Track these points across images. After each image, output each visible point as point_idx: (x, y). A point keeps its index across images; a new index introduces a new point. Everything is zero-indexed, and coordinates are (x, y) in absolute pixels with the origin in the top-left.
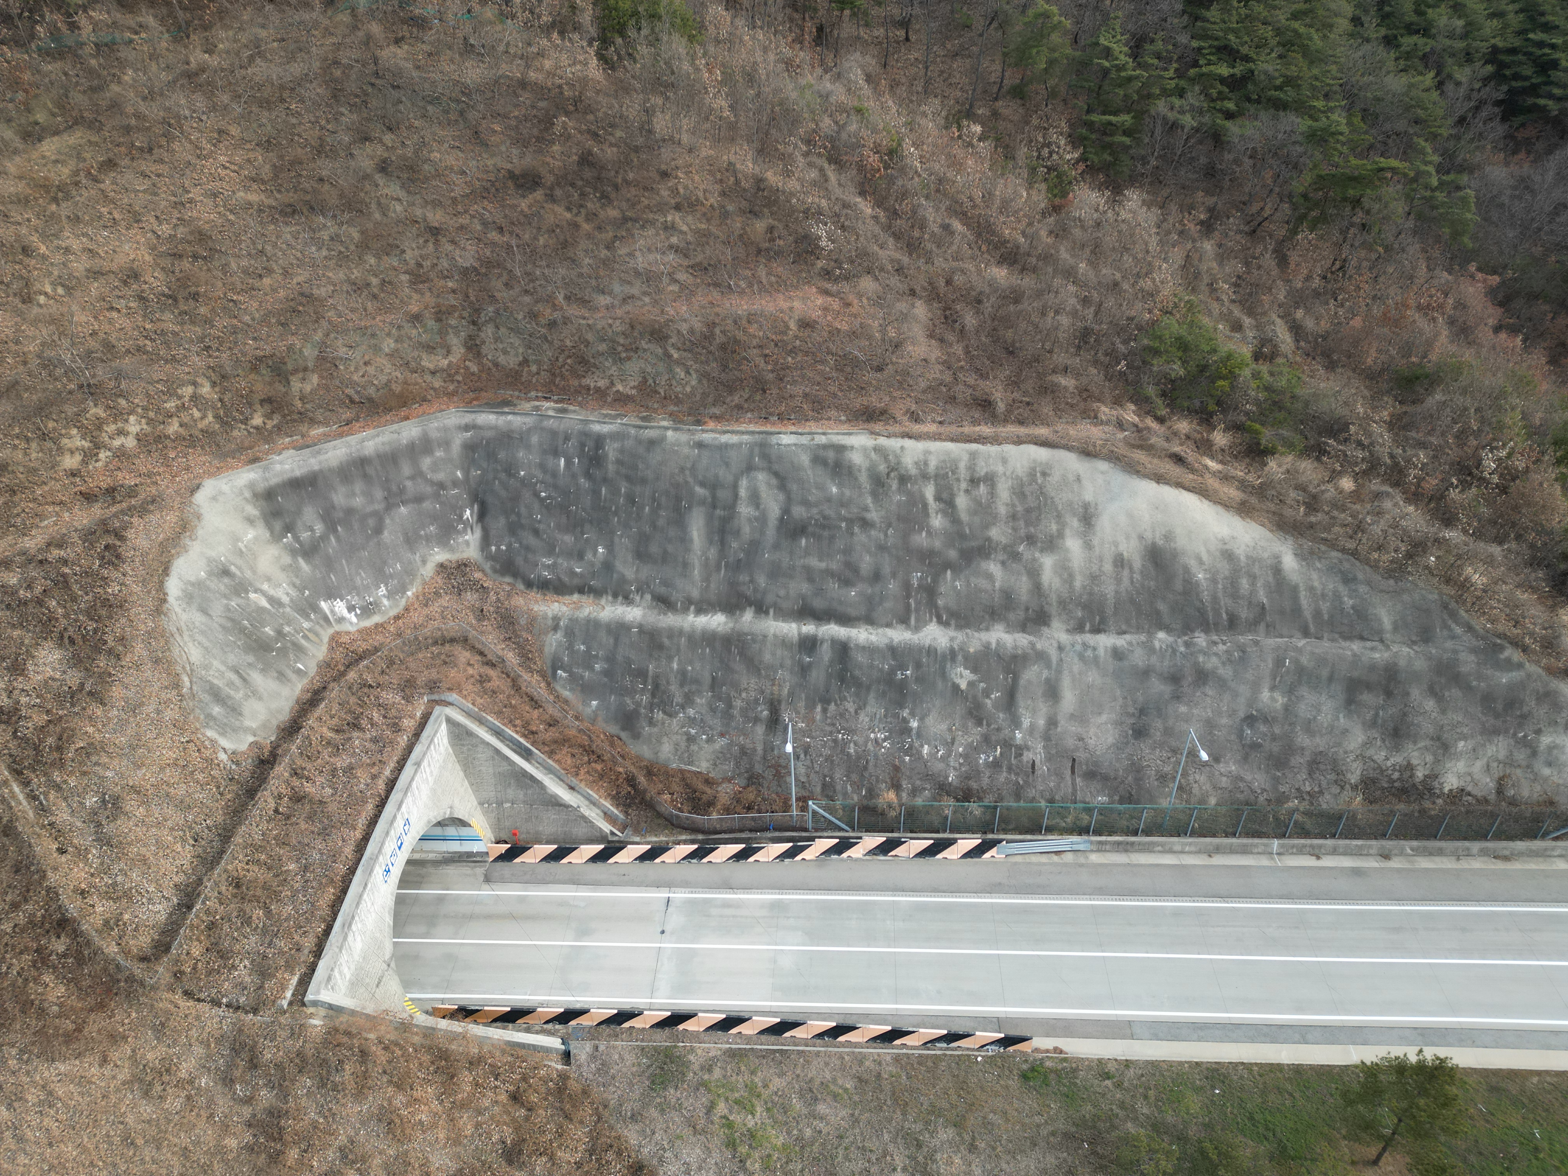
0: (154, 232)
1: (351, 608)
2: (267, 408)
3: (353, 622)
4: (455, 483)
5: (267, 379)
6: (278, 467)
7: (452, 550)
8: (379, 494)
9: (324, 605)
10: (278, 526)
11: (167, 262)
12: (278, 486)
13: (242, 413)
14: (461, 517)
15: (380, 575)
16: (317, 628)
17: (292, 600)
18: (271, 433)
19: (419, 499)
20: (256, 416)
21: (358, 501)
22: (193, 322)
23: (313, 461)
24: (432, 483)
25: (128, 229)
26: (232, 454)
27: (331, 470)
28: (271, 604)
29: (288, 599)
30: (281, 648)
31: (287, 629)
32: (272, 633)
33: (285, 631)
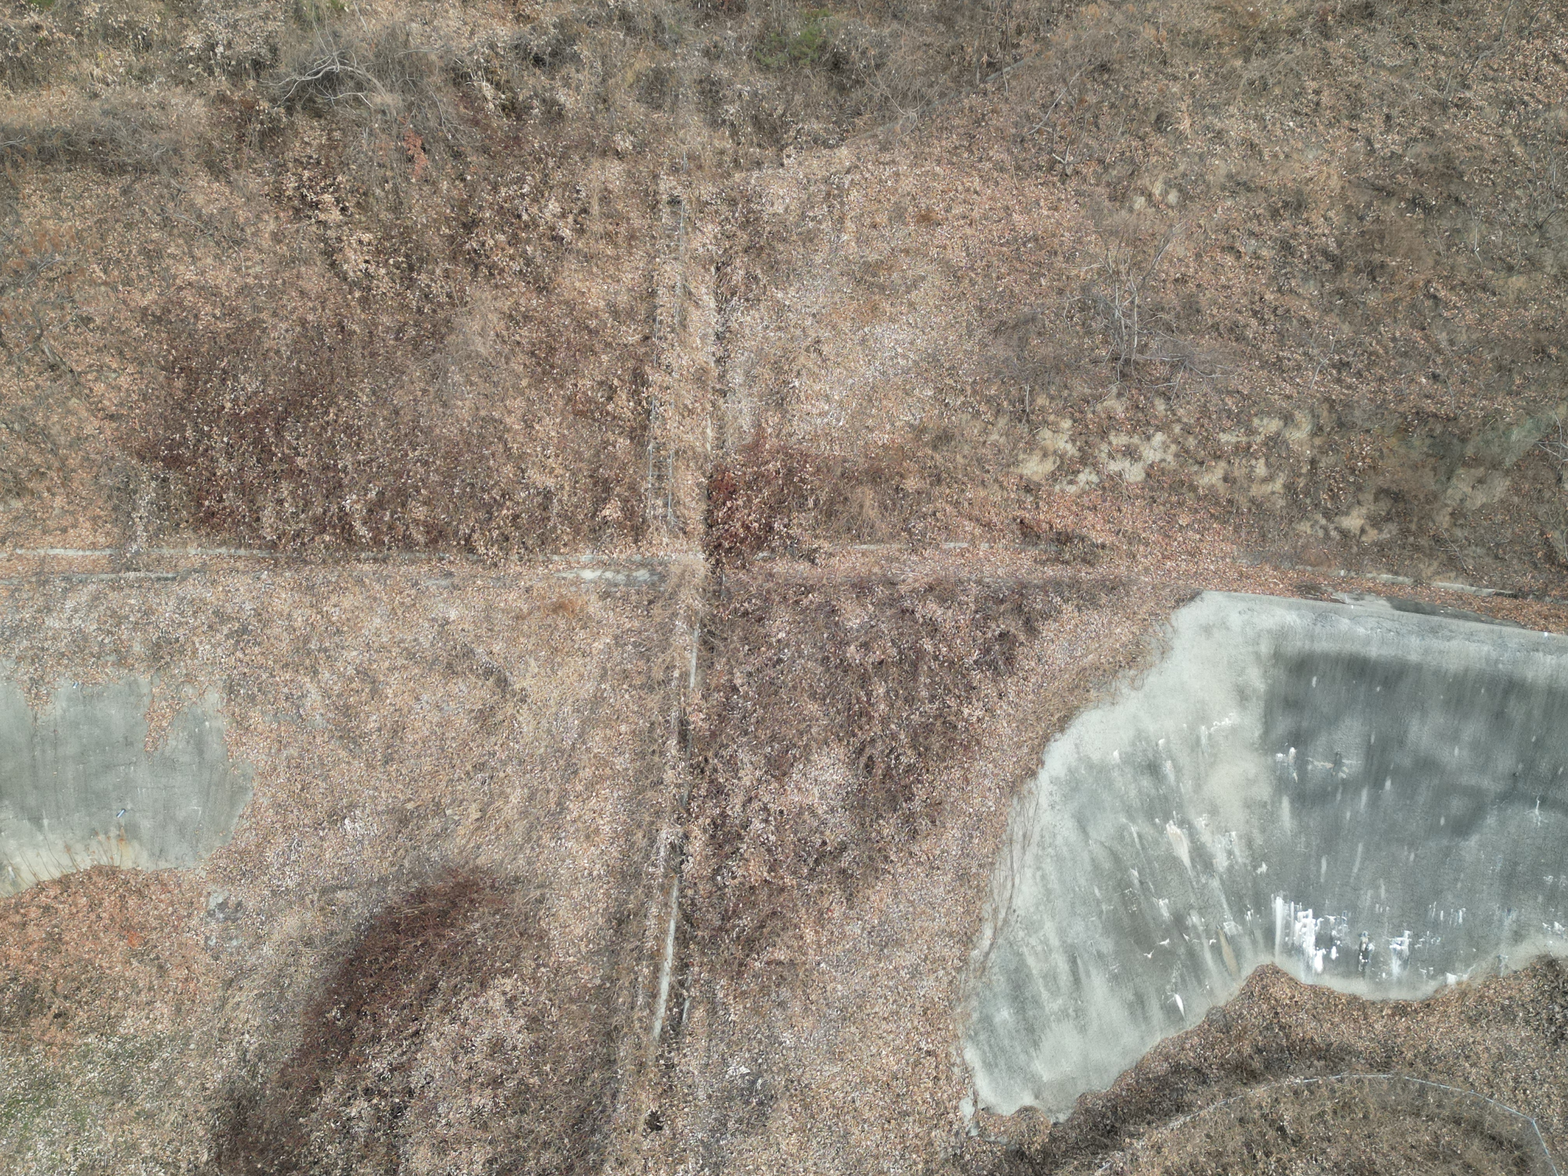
0: (1369, 142)
1: (1324, 940)
2: (1384, 506)
5: (1415, 455)
6: (1344, 624)
8: (1508, 762)
9: (1279, 906)
10: (1284, 725)
11: (1359, 199)
12: (1326, 657)
13: (1334, 497)
16: (1246, 942)
17: (1230, 868)
18: (1364, 552)
20: (1355, 513)
22: (1344, 313)
23: (1414, 641)
25: (1330, 125)
26: (1276, 560)
27: (1439, 674)
28: (1192, 860)
29: (1226, 864)
30: (1164, 951)
31: (1194, 919)
32: (1166, 914)
33: (1189, 922)
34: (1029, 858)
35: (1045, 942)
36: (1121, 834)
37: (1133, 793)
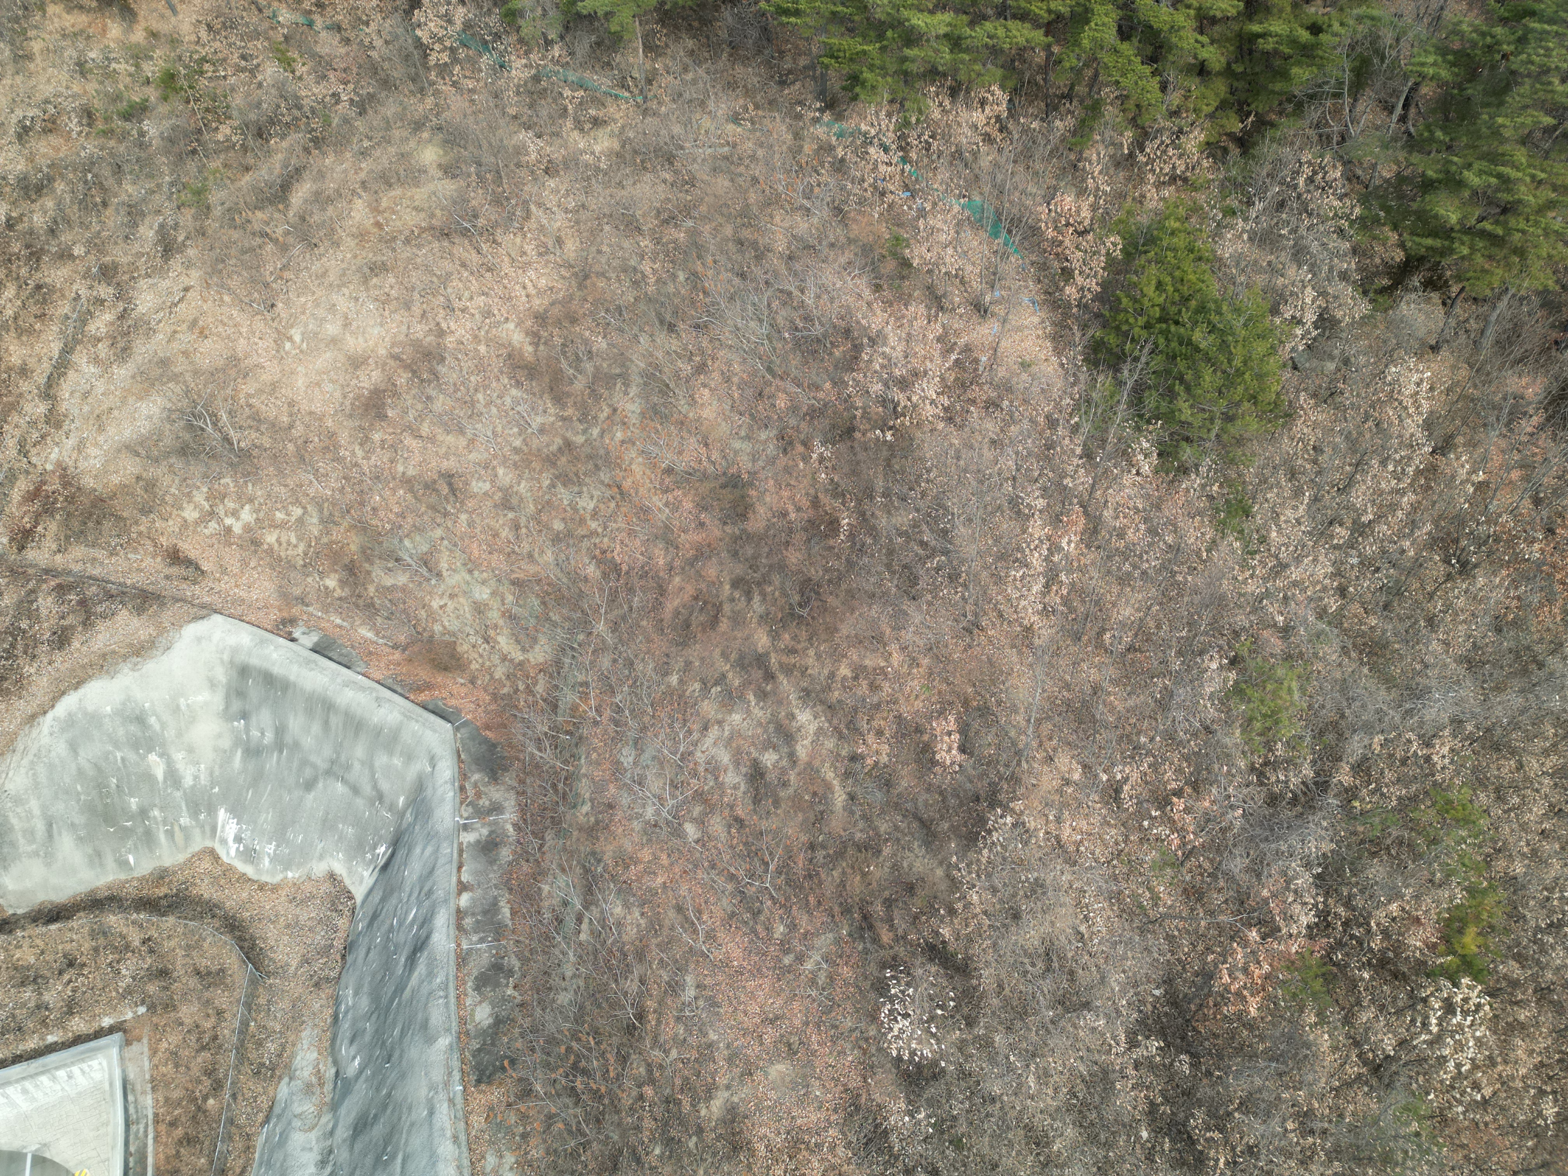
1: (238, 839)
2: (345, 575)
3: (229, 854)
4: (391, 808)
6: (270, 649)
7: (350, 871)
8: (328, 752)
9: (221, 814)
10: (236, 705)
12: (255, 668)
14: (375, 848)
15: (280, 834)
16: (195, 831)
17: (193, 787)
18: (333, 602)
19: (355, 790)
21: (308, 742)
23: (296, 668)
24: (375, 787)
27: (303, 691)
28: (165, 778)
29: (191, 783)
30: (126, 829)
31: (156, 813)
32: (134, 807)
33: (151, 814)
34: (25, 762)
35: (30, 812)
36: (106, 756)
37: (121, 732)
